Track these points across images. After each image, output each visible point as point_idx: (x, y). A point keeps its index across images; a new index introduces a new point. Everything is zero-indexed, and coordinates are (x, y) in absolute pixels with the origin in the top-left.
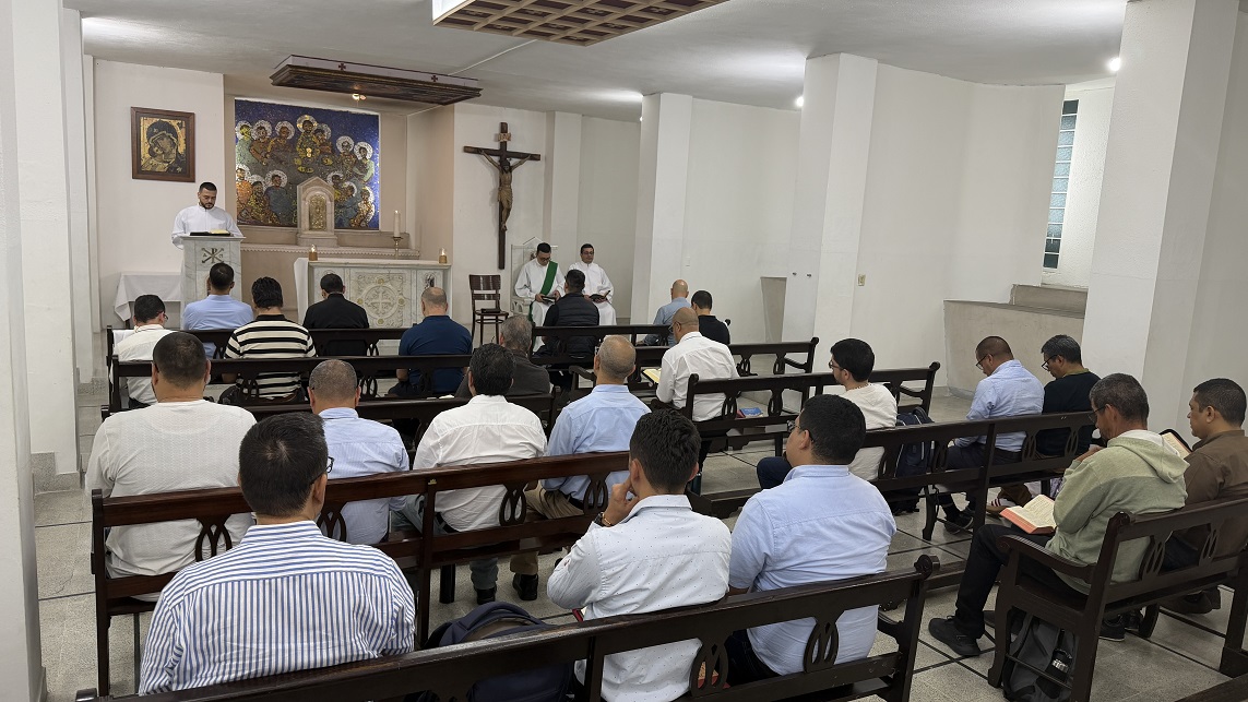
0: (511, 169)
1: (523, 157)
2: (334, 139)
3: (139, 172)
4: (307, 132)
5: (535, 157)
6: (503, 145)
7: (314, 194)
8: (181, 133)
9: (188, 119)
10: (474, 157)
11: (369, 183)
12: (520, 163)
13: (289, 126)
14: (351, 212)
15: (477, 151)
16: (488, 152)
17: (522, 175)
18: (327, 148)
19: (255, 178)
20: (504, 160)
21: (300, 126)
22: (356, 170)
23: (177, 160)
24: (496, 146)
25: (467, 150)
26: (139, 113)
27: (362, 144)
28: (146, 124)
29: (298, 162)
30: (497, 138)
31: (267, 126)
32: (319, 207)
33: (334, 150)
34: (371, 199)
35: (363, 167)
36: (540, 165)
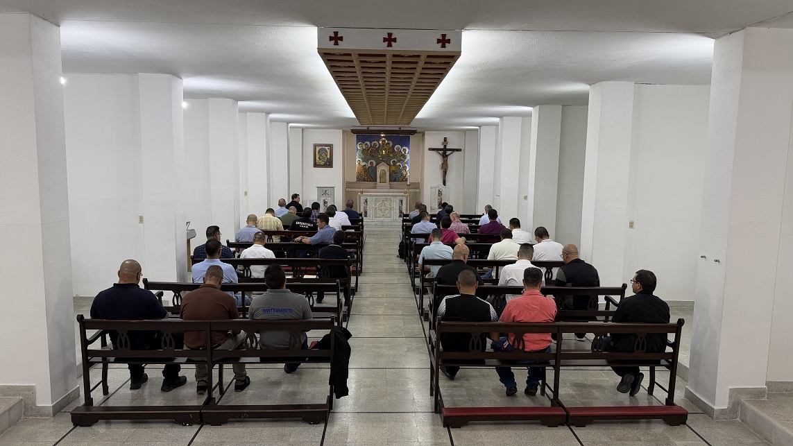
0: (447, 156)
1: (453, 150)
2: (393, 146)
3: (316, 165)
4: (383, 144)
5: (459, 150)
6: (445, 146)
7: (382, 168)
8: (328, 151)
9: (331, 146)
10: (433, 152)
11: (407, 163)
12: (451, 153)
13: (376, 142)
14: (399, 175)
15: (433, 149)
16: (438, 150)
17: (453, 159)
18: (391, 150)
19: (363, 164)
20: (444, 152)
21: (381, 142)
22: (401, 158)
23: (327, 161)
24: (442, 147)
25: (430, 149)
26: (315, 146)
27: (404, 148)
28: (318, 149)
29: (380, 156)
30: (443, 144)
31: (368, 143)
32: (384, 173)
33: (394, 151)
34: (407, 169)
35: (404, 157)
36: (462, 153)
